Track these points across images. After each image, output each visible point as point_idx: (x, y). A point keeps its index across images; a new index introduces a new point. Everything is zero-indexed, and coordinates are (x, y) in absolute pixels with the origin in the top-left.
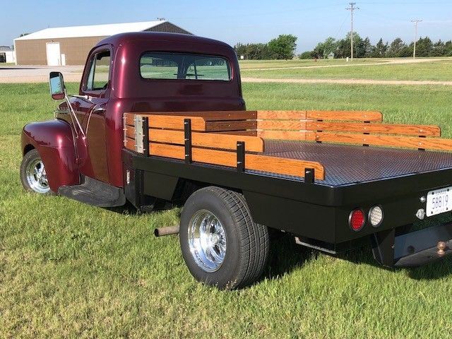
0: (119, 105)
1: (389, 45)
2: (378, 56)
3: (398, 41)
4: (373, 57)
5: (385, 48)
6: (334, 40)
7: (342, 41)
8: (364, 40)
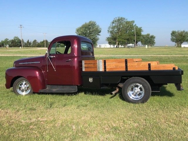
0: (76, 59)
1: (32, 42)
2: (28, 47)
3: (35, 41)
4: (26, 47)
5: (30, 44)
6: (8, 39)
7: (12, 40)
8: (21, 40)
